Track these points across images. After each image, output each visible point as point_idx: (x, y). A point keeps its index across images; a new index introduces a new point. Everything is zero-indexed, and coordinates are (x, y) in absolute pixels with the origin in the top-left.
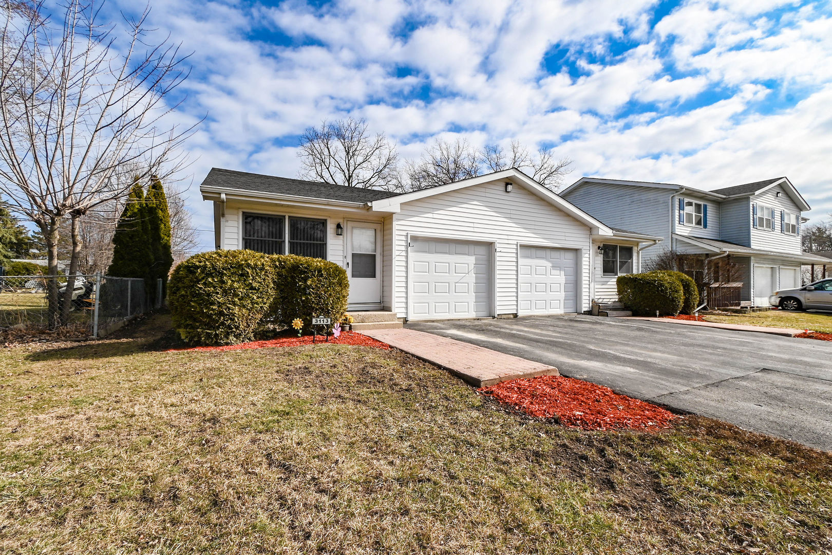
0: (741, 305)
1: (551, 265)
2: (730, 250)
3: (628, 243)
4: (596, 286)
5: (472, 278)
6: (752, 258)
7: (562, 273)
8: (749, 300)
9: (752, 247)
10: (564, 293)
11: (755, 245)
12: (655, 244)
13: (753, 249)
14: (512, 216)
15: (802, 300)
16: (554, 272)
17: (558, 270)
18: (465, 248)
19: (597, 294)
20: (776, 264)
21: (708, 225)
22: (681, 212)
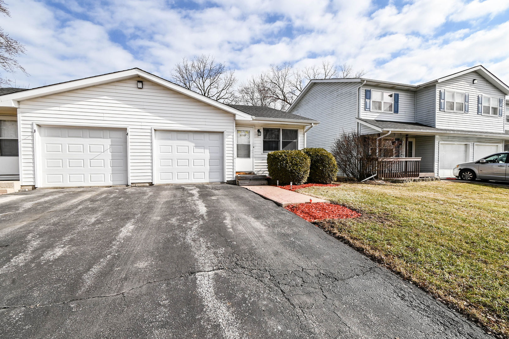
0: (420, 176)
1: (194, 145)
2: (392, 130)
3: (287, 126)
4: (255, 161)
5: (108, 156)
6: (437, 137)
7: (207, 151)
8: (433, 171)
9: (437, 127)
10: (209, 167)
11: (439, 125)
12: (312, 127)
13: (438, 129)
14: (145, 107)
15: (476, 171)
16: (196, 150)
17: (202, 148)
18: (101, 133)
19: (255, 167)
20: (469, 142)
21: (399, 110)
22: (368, 101)
